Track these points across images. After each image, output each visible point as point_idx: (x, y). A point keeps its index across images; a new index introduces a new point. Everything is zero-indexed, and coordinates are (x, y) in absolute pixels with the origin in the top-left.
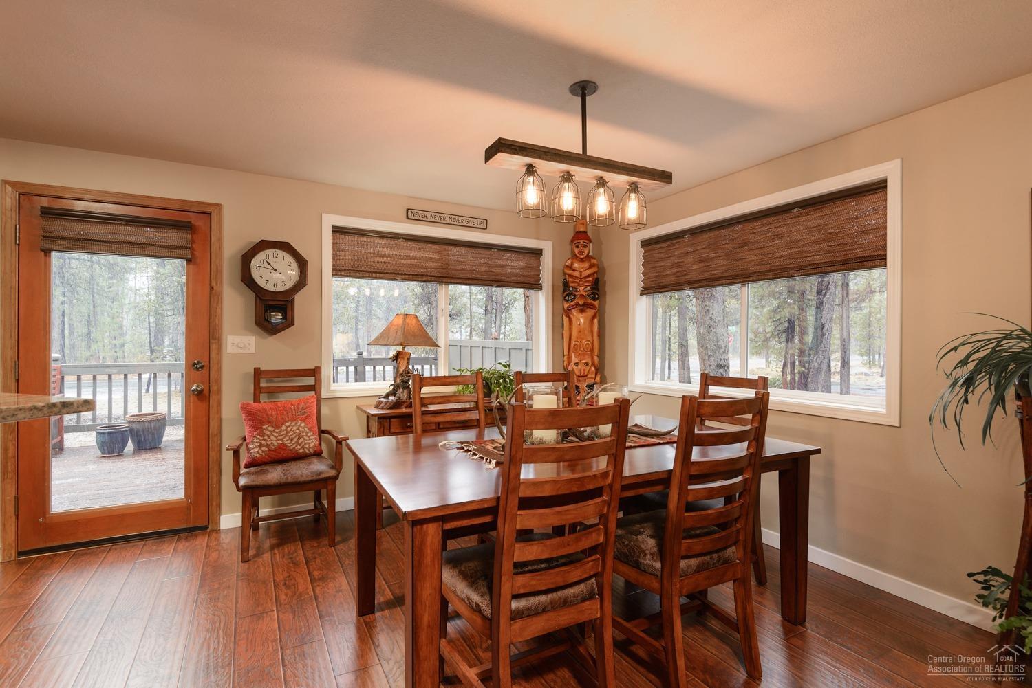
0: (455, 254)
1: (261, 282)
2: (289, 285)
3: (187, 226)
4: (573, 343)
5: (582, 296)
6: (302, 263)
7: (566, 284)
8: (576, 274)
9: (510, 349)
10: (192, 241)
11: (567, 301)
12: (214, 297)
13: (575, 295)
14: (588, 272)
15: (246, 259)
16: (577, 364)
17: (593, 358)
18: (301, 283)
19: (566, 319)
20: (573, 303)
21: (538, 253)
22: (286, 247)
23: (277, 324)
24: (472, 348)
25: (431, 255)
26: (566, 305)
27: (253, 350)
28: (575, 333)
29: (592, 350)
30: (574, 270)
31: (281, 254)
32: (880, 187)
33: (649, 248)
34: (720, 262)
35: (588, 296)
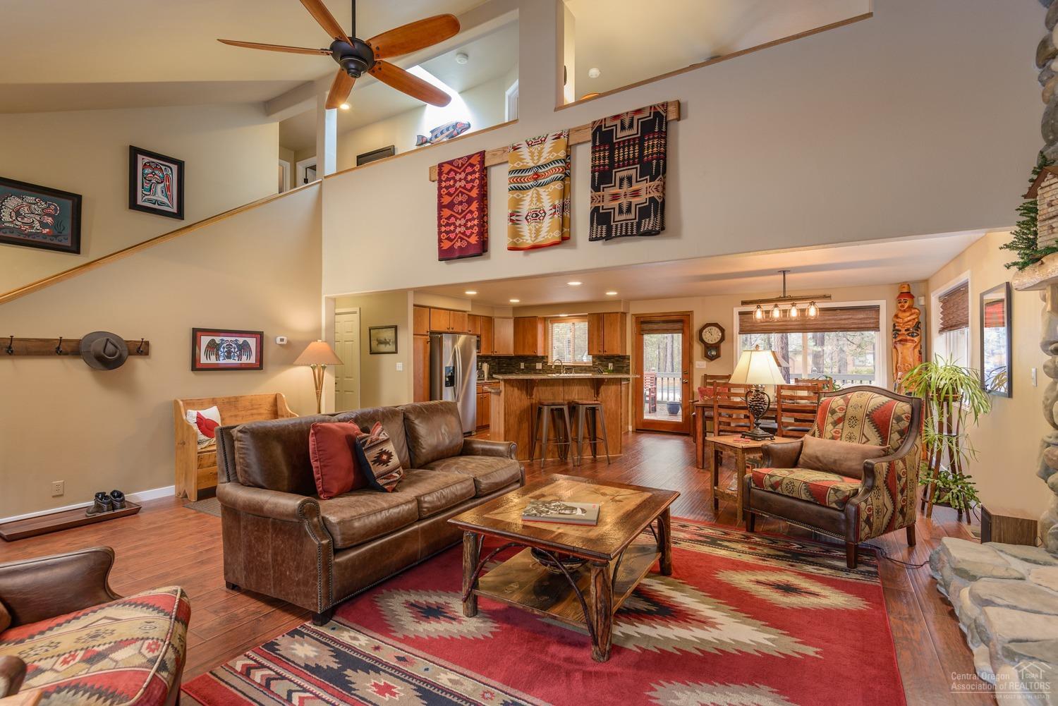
1: (706, 340)
2: (717, 340)
3: (681, 321)
4: (899, 365)
5: (905, 334)
6: (722, 330)
7: (894, 326)
8: (902, 320)
10: (683, 326)
11: (895, 338)
12: (691, 347)
13: (900, 334)
14: (910, 318)
15: (701, 331)
18: (723, 339)
19: (894, 350)
20: (897, 340)
21: (876, 309)
22: (716, 325)
23: (713, 356)
26: (894, 340)
27: (705, 367)
28: (900, 359)
30: (899, 318)
31: (714, 328)
35: (909, 334)
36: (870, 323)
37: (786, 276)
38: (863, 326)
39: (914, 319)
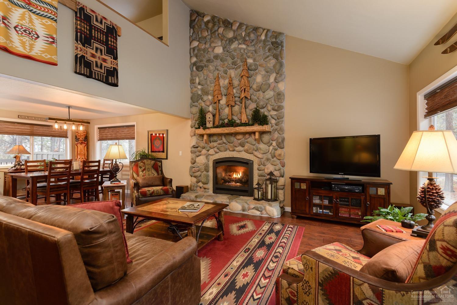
0: (35, 128)
4: (78, 153)
5: (81, 140)
7: (76, 137)
8: (79, 134)
9: (59, 155)
11: (76, 141)
13: (79, 140)
14: (83, 134)
16: (79, 158)
17: (85, 157)
19: (76, 146)
20: (78, 142)
24: (37, 155)
25: (28, 128)
26: (76, 143)
28: (79, 150)
29: (85, 155)
30: (78, 133)
32: (134, 126)
33: (100, 129)
34: (114, 135)
35: (83, 140)
36: (64, 134)
37: (70, 109)
38: (61, 135)
39: (85, 135)
